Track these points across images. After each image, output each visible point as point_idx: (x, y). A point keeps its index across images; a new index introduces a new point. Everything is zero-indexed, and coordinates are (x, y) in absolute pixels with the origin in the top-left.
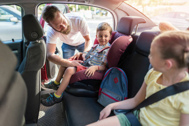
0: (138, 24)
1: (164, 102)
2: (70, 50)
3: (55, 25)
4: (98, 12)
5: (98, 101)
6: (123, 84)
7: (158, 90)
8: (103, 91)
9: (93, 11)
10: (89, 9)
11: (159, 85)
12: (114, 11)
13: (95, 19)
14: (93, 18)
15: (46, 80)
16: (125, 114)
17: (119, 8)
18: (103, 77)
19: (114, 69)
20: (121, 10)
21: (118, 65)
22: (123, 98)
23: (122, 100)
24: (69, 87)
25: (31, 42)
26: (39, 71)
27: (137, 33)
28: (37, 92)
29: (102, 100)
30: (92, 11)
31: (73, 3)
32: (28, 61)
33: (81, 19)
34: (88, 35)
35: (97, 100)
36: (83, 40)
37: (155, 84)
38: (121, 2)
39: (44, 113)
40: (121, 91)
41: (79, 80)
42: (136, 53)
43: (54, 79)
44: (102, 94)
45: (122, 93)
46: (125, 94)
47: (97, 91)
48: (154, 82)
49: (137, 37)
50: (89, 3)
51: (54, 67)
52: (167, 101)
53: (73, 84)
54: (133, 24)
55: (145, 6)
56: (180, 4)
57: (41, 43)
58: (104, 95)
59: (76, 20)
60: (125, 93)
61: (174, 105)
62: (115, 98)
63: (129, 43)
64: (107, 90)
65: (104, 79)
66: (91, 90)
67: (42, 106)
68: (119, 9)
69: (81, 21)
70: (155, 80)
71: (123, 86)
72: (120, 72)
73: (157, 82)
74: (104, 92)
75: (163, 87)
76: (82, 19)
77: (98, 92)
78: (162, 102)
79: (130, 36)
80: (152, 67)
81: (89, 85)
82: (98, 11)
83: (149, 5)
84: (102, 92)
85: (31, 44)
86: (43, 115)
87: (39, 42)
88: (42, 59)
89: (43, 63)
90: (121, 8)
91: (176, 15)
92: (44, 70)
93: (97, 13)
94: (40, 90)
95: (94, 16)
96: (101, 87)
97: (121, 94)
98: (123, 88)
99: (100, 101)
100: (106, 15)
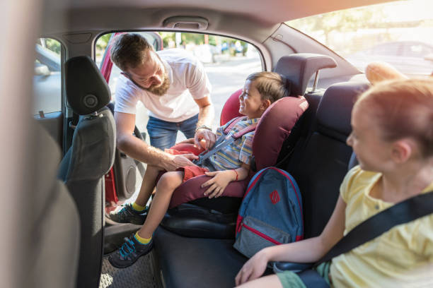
0: (319, 71)
1: (391, 238)
2: (167, 132)
3: (139, 76)
4: (227, 49)
5: (235, 246)
6: (290, 206)
7: (374, 212)
8: (245, 223)
9: (215, 45)
10: (204, 43)
11: (375, 200)
12: (263, 44)
13: (218, 63)
14: (214, 61)
15: (113, 203)
16: (298, 273)
17: (273, 36)
18: (245, 191)
19: (270, 171)
20: (280, 41)
21: (277, 162)
22: (294, 238)
23: (290, 241)
24: (168, 216)
25: (81, 117)
26: (101, 180)
27: (316, 90)
28: (97, 228)
29: (244, 243)
30: (213, 47)
31: (173, 29)
32: (77, 159)
33: (193, 63)
34: (206, 98)
35: (233, 244)
36: (196, 110)
37: (367, 198)
38: (278, 25)
39: (111, 279)
40: (287, 222)
41: (190, 198)
42: (315, 133)
43: (132, 200)
44: (244, 230)
45: (290, 226)
46: (298, 229)
47: (233, 224)
48: (363, 194)
49: (317, 98)
50: (207, 29)
51: (132, 173)
52: (395, 236)
53: (176, 208)
54: (307, 70)
55: (329, 31)
56: (410, 25)
57: (106, 118)
58: (249, 233)
59: (183, 65)
60: (297, 226)
61: (412, 246)
62: (273, 237)
63: (300, 113)
64: (255, 220)
65: (248, 196)
66: (218, 221)
67: (106, 263)
68: (274, 39)
69: (194, 67)
70: (366, 191)
71: (291, 209)
72: (284, 179)
73: (371, 194)
74: (249, 226)
75: (383, 205)
76: (196, 63)
77: (235, 226)
78: (384, 238)
79: (303, 98)
80: (356, 163)
81: (213, 211)
82: (225, 45)
83: (338, 28)
84: (244, 225)
85: (83, 120)
86: (107, 283)
87: (102, 115)
88: (108, 152)
89: (110, 163)
90: (279, 37)
91: (401, 49)
92: (110, 180)
93: (223, 51)
94: (104, 224)
95: (216, 57)
96: (241, 213)
97: (288, 229)
98: (293, 213)
99: (240, 246)
100: (244, 55)
